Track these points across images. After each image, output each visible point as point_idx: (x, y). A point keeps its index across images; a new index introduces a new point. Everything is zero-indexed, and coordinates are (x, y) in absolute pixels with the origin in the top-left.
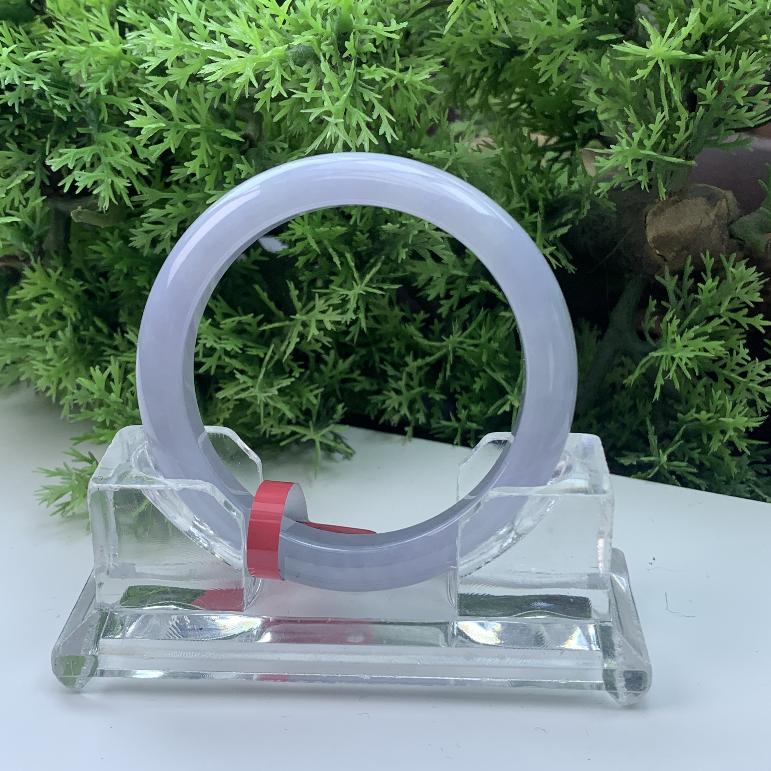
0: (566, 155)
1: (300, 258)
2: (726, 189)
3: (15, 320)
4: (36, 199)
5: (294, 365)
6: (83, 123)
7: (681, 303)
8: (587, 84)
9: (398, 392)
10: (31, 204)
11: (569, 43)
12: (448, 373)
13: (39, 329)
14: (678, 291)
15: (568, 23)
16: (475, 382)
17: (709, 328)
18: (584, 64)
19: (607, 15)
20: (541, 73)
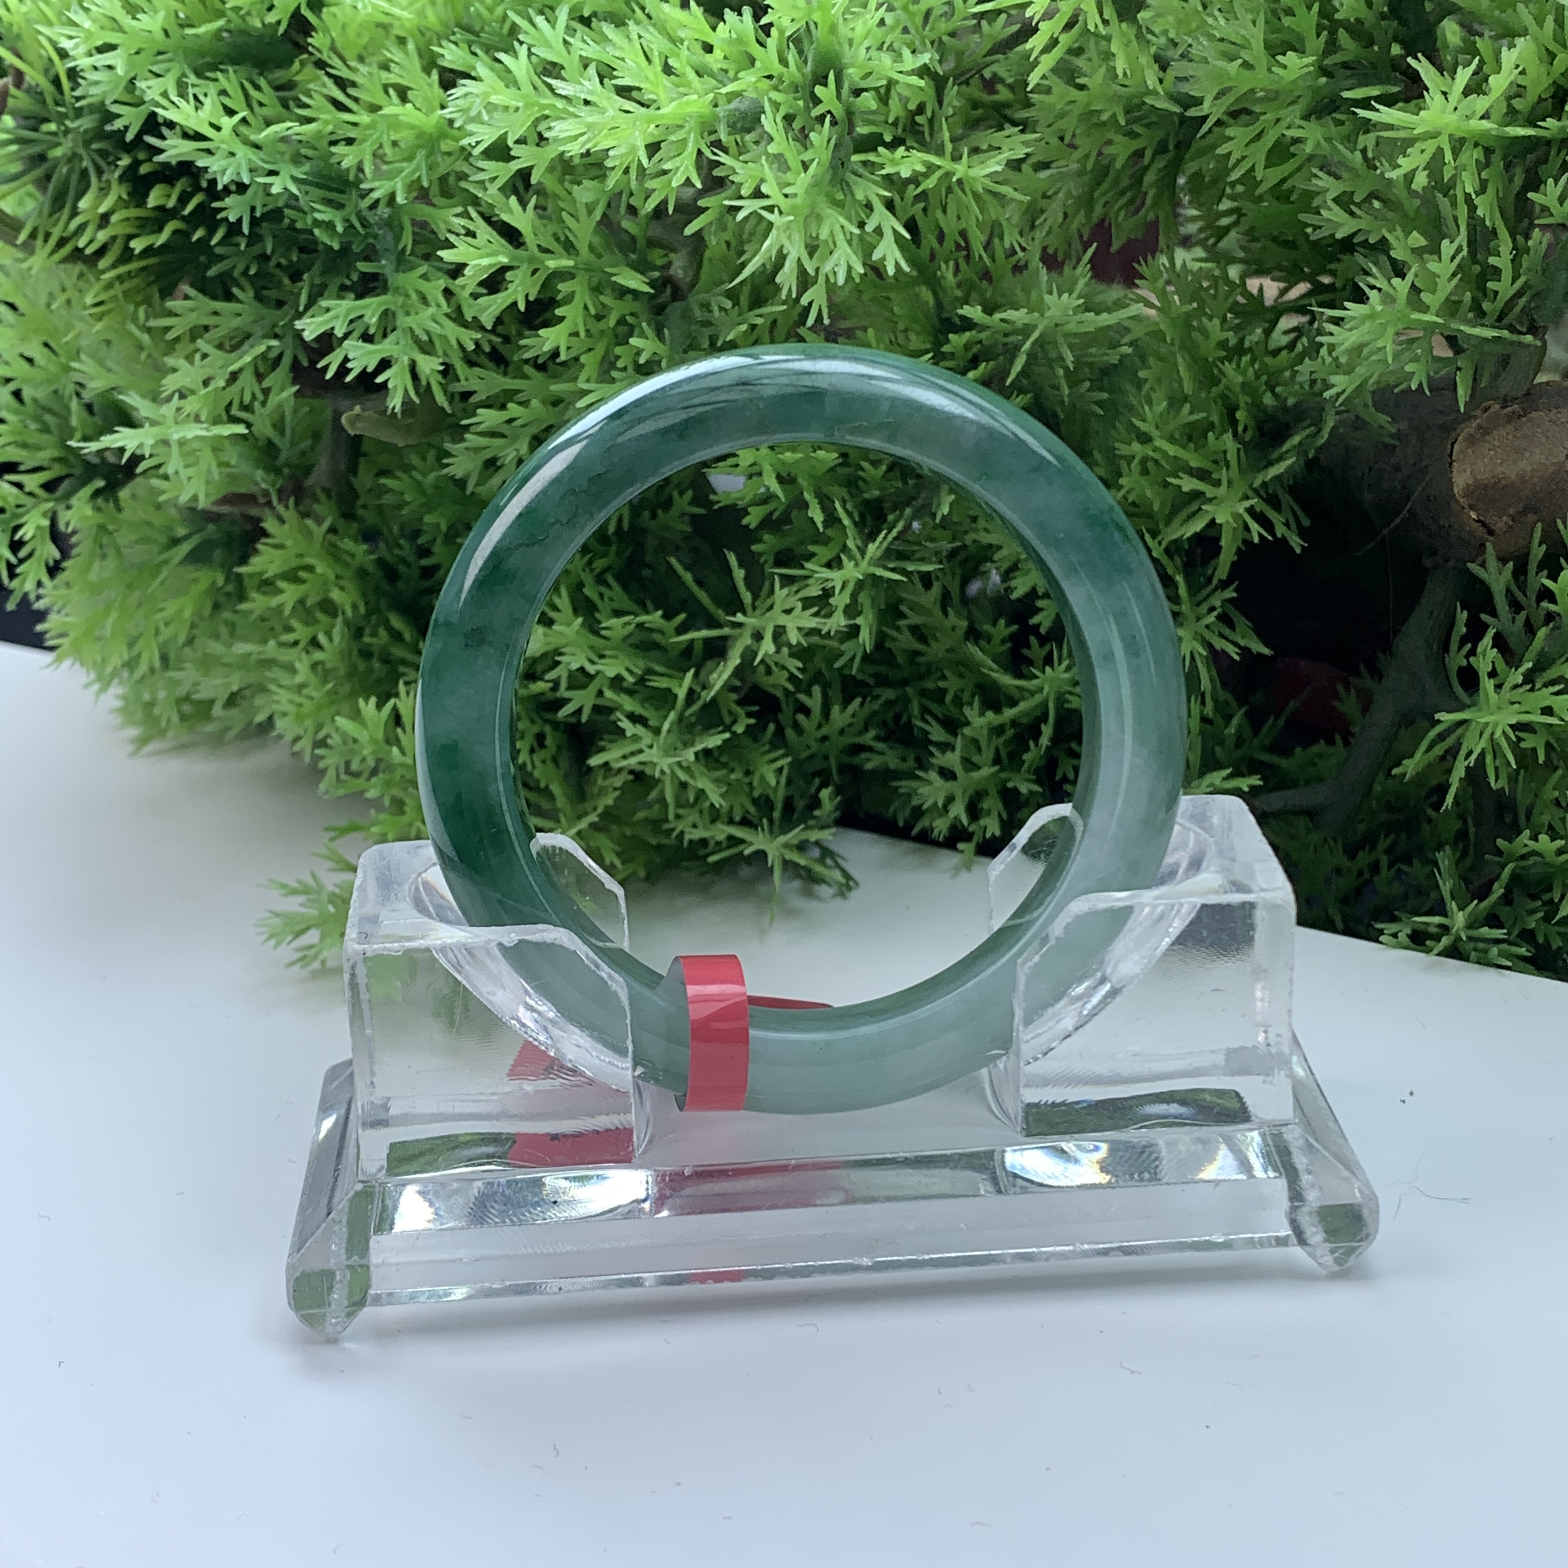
1: (751, 510)
3: (250, 612)
4: (282, 390)
5: (740, 711)
6: (370, 253)
7: (1521, 618)
8: (1320, 183)
9: (947, 774)
10: (274, 400)
11: (1292, 103)
13: (289, 629)
18: (1318, 144)
20: (1232, 161)
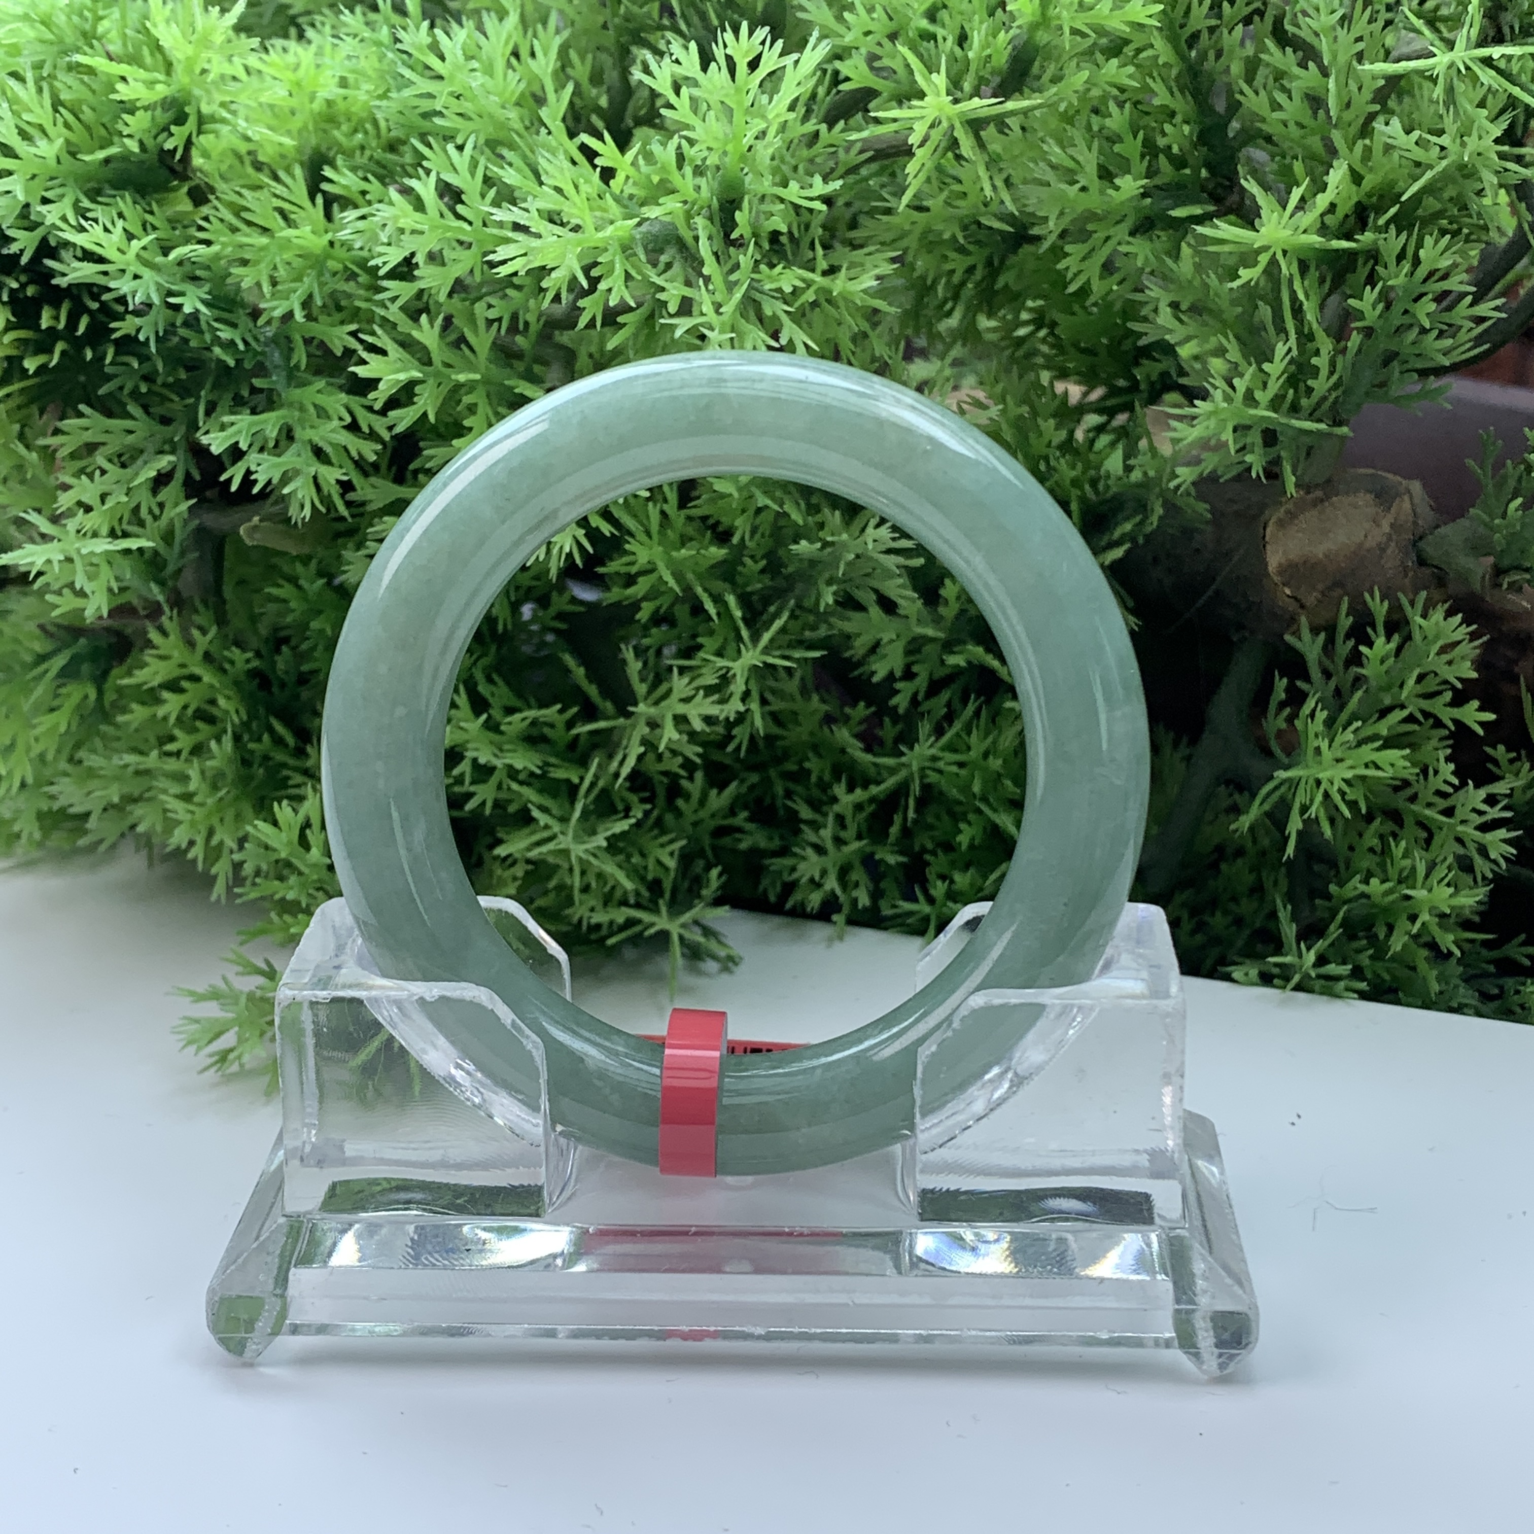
0: (1121, 419)
1: (644, 605)
2: (1409, 477)
3: (127, 724)
4: (176, 505)
5: (633, 798)
6: (261, 370)
7: (1332, 684)
8: (1152, 294)
9: (820, 850)
10: (170, 513)
11: (1120, 222)
12: (911, 814)
13: (172, 739)
14: (1327, 663)
15: (1117, 188)
16: (960, 831)
17: (1383, 728)
18: (1146, 258)
19: (1187, 171)
20: (1070, 275)
